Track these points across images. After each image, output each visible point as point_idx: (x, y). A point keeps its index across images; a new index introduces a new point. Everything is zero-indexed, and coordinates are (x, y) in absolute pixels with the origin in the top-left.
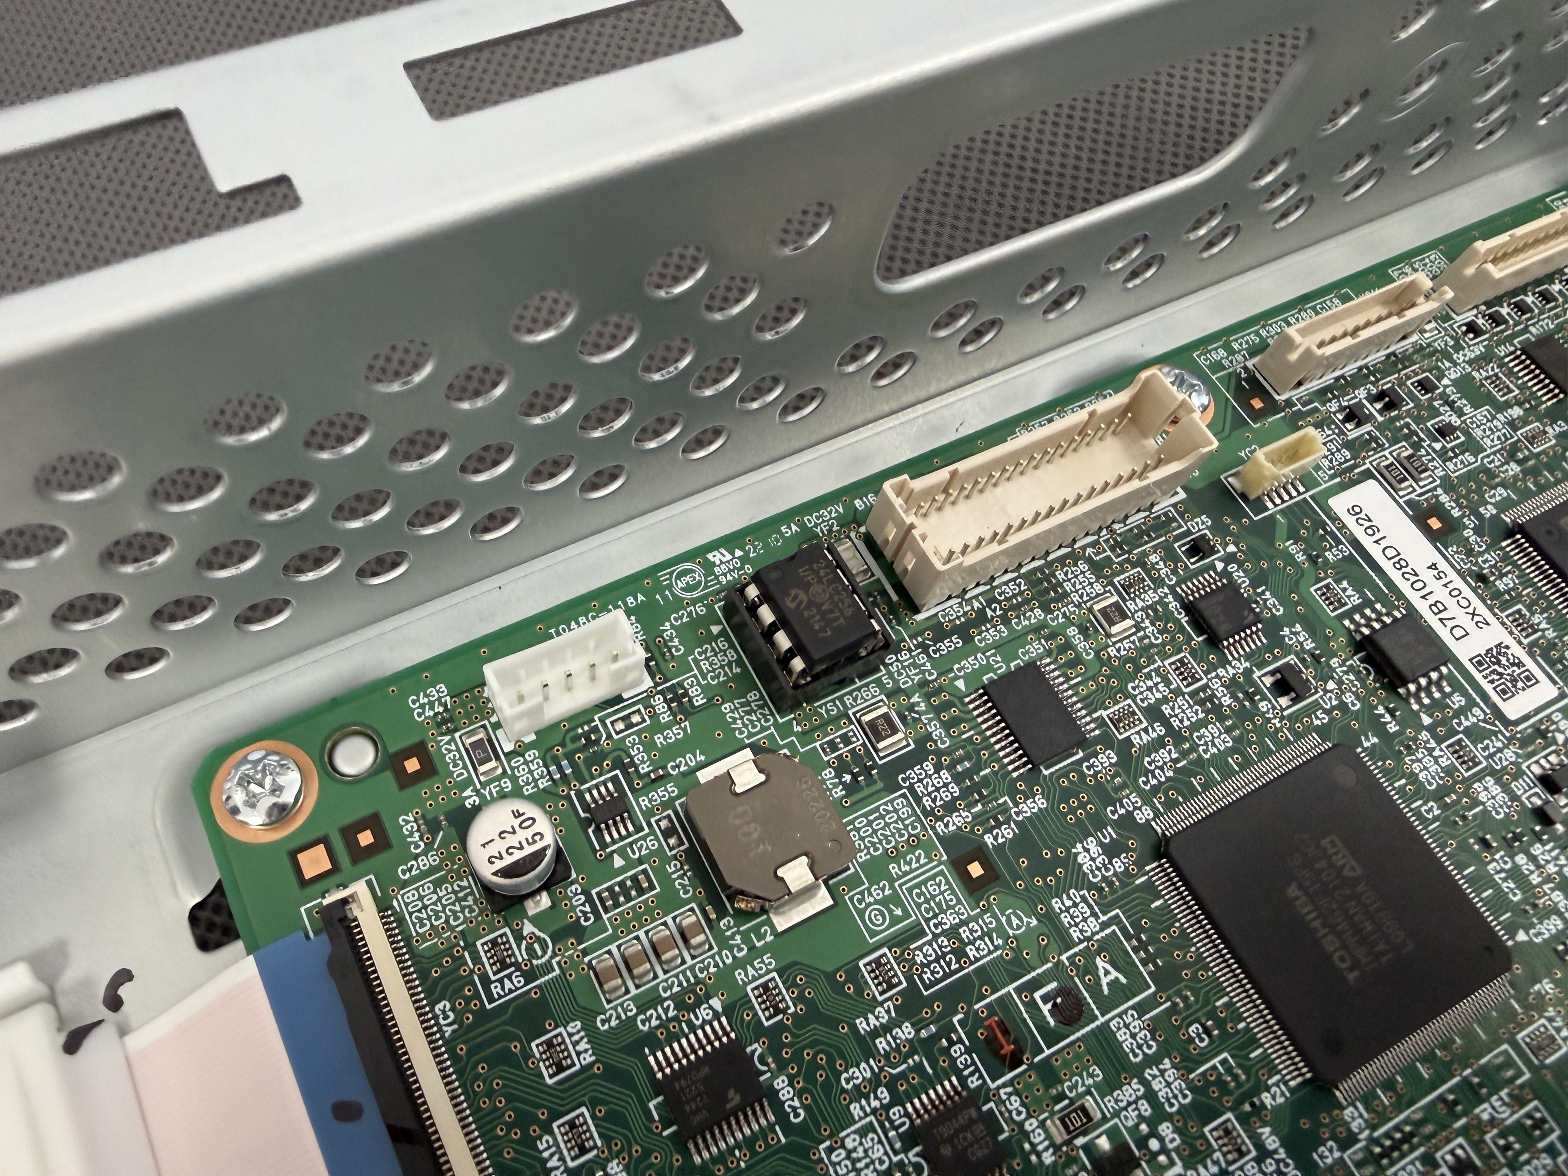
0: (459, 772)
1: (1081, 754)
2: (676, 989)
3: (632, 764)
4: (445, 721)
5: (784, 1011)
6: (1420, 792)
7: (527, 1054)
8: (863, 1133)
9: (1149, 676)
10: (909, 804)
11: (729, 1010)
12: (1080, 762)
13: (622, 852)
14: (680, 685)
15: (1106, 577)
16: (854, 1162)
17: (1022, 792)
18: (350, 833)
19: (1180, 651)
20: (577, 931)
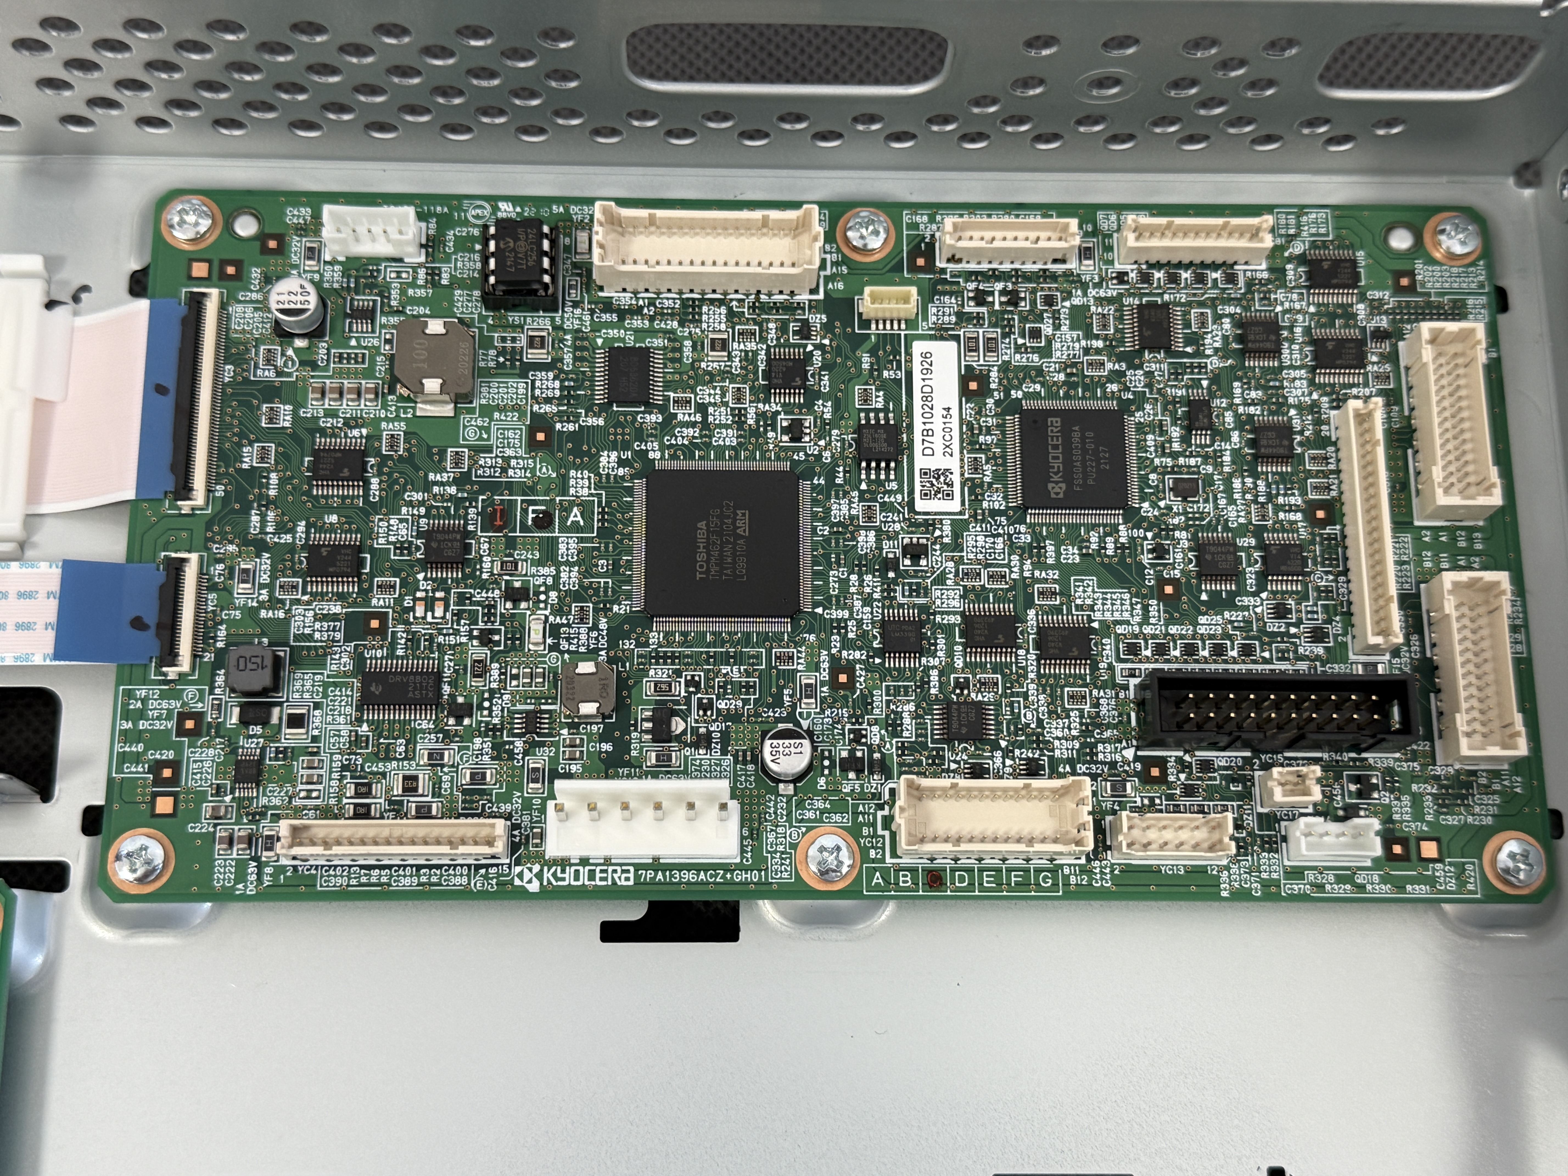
0: (294, 259)
1: (643, 409)
2: (348, 416)
3: (389, 298)
4: (301, 229)
5: (396, 451)
6: (825, 518)
7: (259, 408)
8: (401, 521)
9: (715, 388)
10: (527, 389)
11: (368, 437)
12: (638, 413)
13: (357, 339)
14: (439, 268)
15: (732, 322)
16: (389, 530)
17: (595, 413)
18: (224, 263)
19: (745, 383)
20: (314, 365)
